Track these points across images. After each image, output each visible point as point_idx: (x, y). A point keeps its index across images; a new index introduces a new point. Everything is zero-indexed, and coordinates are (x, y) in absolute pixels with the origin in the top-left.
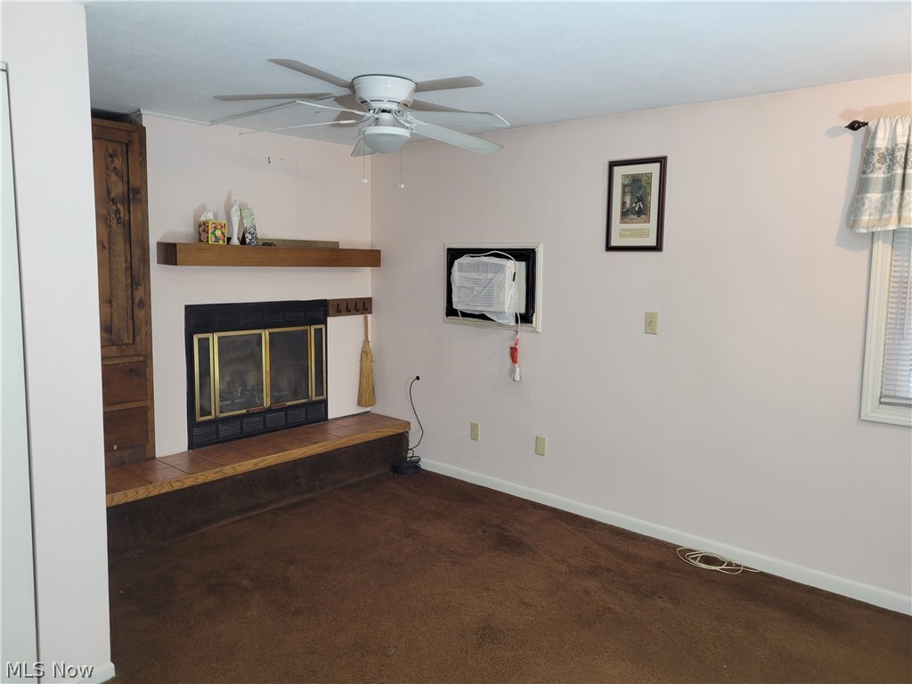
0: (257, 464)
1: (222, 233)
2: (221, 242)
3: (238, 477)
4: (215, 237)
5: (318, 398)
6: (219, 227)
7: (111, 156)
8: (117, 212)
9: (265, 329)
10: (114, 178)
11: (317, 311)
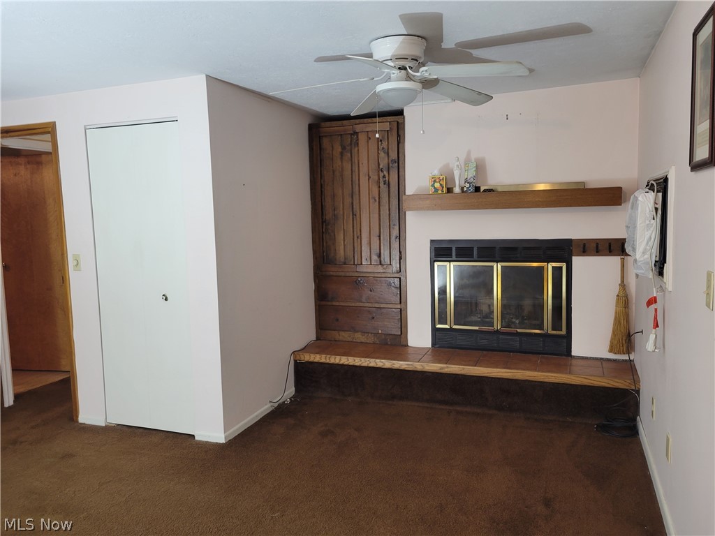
0: (441, 368)
1: (441, 185)
2: (440, 192)
3: (428, 374)
4: (435, 188)
5: (554, 332)
6: (437, 180)
7: (381, 141)
8: (384, 177)
9: (497, 262)
10: (382, 155)
11: (561, 251)
